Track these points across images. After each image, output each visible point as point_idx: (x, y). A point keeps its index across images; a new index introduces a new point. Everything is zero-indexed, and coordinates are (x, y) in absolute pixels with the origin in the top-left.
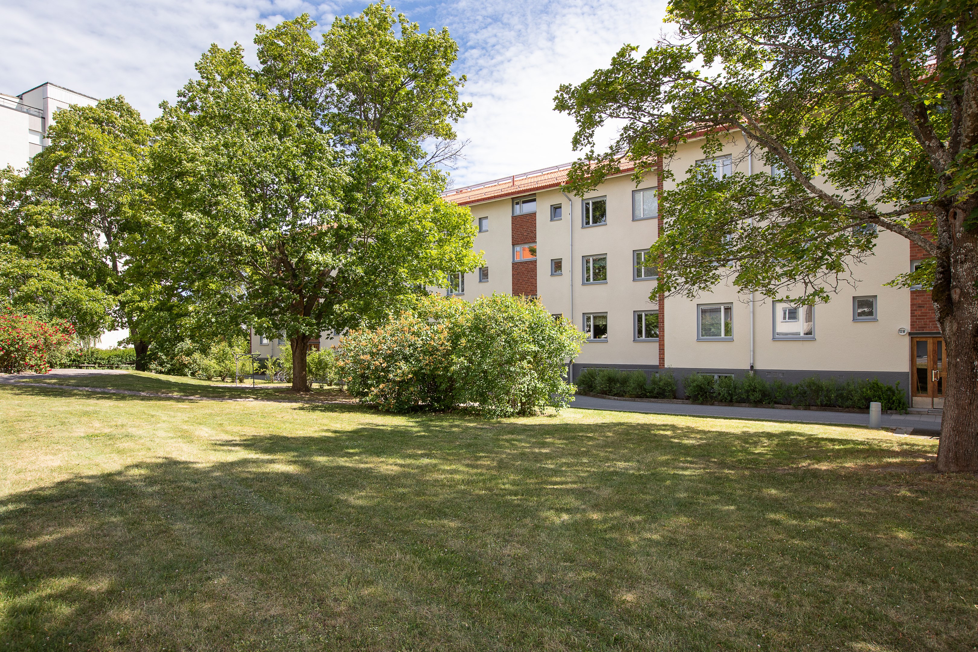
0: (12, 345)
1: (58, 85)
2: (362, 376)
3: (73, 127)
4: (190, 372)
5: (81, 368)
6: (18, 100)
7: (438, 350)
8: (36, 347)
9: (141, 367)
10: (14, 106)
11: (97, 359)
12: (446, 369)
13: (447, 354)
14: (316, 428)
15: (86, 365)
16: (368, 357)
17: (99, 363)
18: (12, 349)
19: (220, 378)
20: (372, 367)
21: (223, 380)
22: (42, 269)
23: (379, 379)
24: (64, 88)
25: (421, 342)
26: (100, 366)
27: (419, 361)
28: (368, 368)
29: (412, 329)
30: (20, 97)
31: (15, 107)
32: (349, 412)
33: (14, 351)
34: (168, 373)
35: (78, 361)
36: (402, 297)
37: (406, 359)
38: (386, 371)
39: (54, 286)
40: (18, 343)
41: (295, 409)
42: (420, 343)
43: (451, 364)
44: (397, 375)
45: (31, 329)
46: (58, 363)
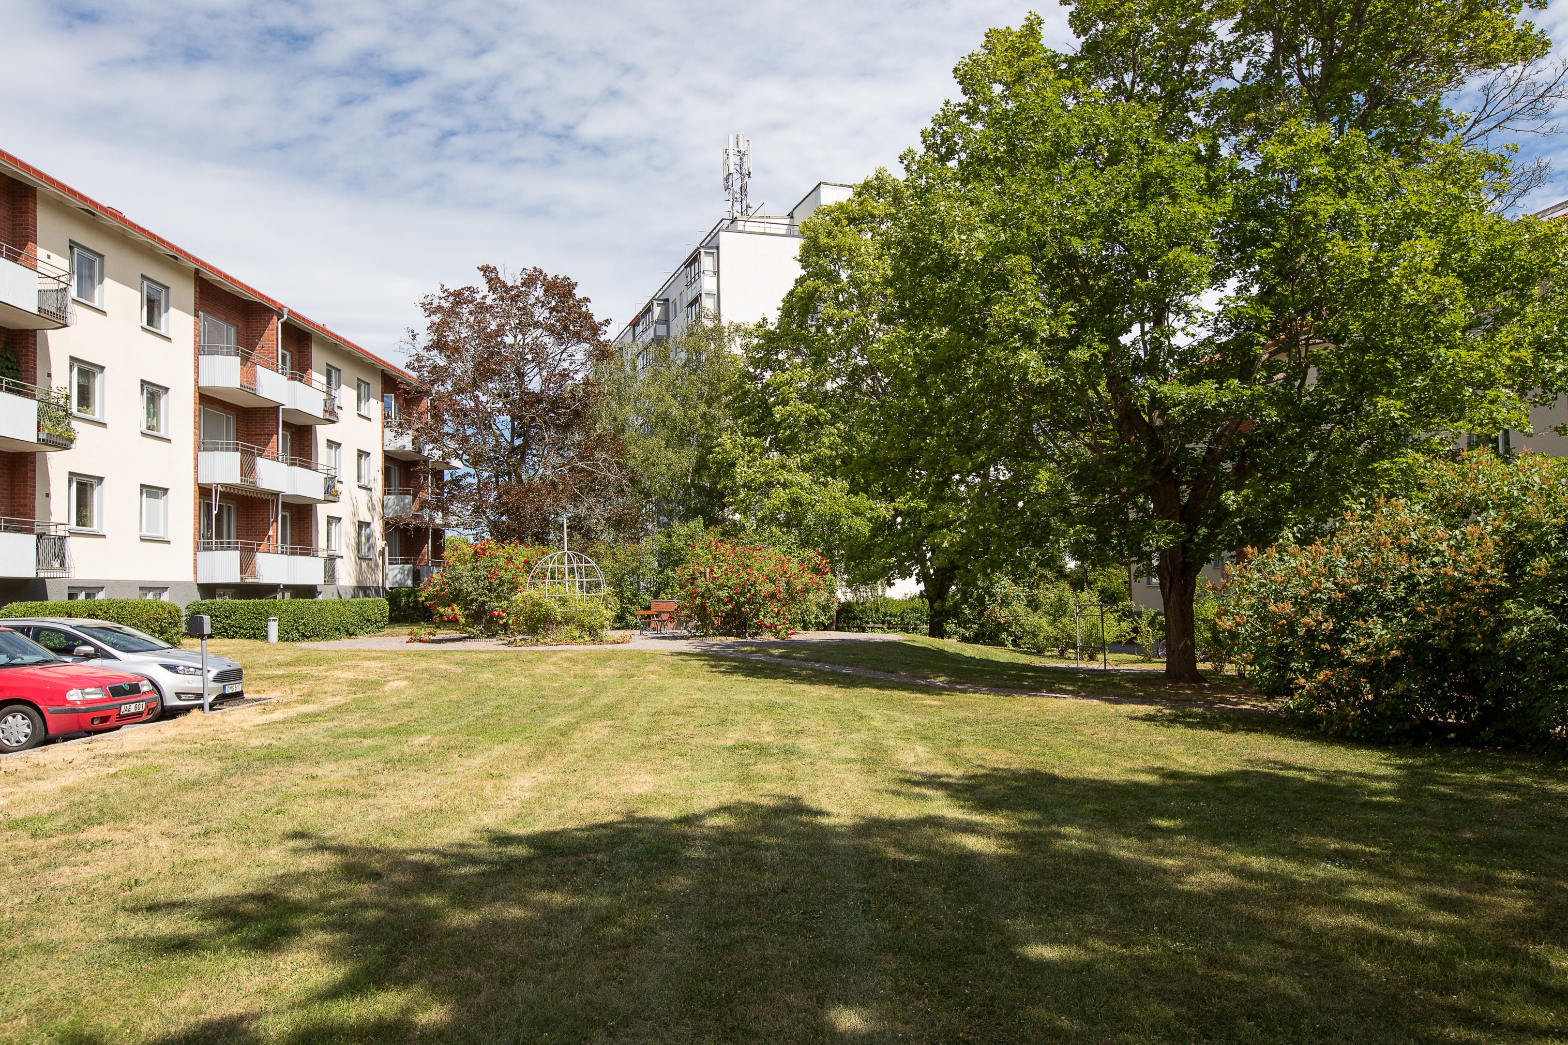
0: (743, 594)
1: (833, 182)
2: (1281, 650)
3: (823, 240)
4: (1010, 638)
5: (864, 630)
6: (787, 221)
7: (1470, 589)
8: (773, 596)
9: (937, 631)
10: (783, 230)
11: (885, 615)
12: (1493, 636)
13: (1497, 596)
14: (1140, 763)
15: (871, 625)
16: (1288, 608)
17: (889, 623)
18: (742, 599)
19: (1056, 651)
20: (1301, 632)
21: (1062, 654)
22: (789, 471)
23: (1319, 660)
24: (841, 185)
25: (1430, 572)
26: (891, 627)
27: (1416, 616)
28: (1293, 633)
29: (1404, 540)
30: (791, 216)
31: (784, 232)
32: (1249, 731)
33: (744, 603)
34: (975, 639)
35: (861, 619)
36: (1386, 464)
37: (1385, 609)
38: (1336, 638)
39: (805, 496)
40: (749, 590)
41: (1136, 718)
42: (1423, 572)
43: (1505, 624)
44: (1362, 650)
45: (769, 567)
46: (813, 621)
